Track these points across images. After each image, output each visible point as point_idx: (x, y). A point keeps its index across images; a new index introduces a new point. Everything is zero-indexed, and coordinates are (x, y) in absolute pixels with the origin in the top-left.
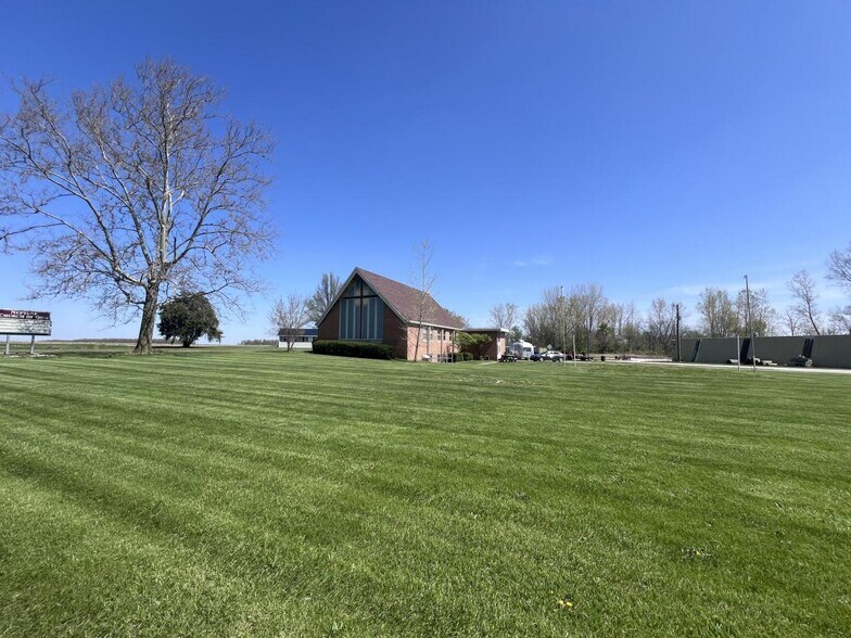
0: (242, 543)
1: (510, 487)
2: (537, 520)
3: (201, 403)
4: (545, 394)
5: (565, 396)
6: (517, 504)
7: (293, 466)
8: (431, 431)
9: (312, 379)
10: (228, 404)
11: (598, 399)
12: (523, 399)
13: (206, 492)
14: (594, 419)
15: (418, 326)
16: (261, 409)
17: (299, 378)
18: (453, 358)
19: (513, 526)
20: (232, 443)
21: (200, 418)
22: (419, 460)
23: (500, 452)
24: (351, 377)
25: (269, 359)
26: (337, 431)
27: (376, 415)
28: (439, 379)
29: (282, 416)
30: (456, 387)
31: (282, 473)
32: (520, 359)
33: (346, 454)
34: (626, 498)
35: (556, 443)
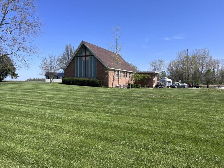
0: (34, 159)
1: (160, 139)
2: (173, 152)
3: (10, 104)
4: (177, 101)
5: (188, 102)
6: (164, 145)
7: (55, 129)
8: (121, 116)
9: (63, 94)
10: (23, 105)
11: (205, 103)
12: (167, 103)
13: (15, 139)
14: (203, 112)
15: (114, 71)
16: (39, 107)
17: (56, 94)
18: (131, 86)
19: (162, 155)
20: (26, 120)
21: (10, 110)
22: (115, 127)
23: (155, 125)
24: (82, 94)
25: (42, 86)
26: (76, 115)
27: (94, 109)
28: (124, 95)
29: (49, 109)
30: (133, 98)
31: (50, 132)
32: (165, 87)
33: (81, 125)
34: (218, 144)
35: (183, 121)
